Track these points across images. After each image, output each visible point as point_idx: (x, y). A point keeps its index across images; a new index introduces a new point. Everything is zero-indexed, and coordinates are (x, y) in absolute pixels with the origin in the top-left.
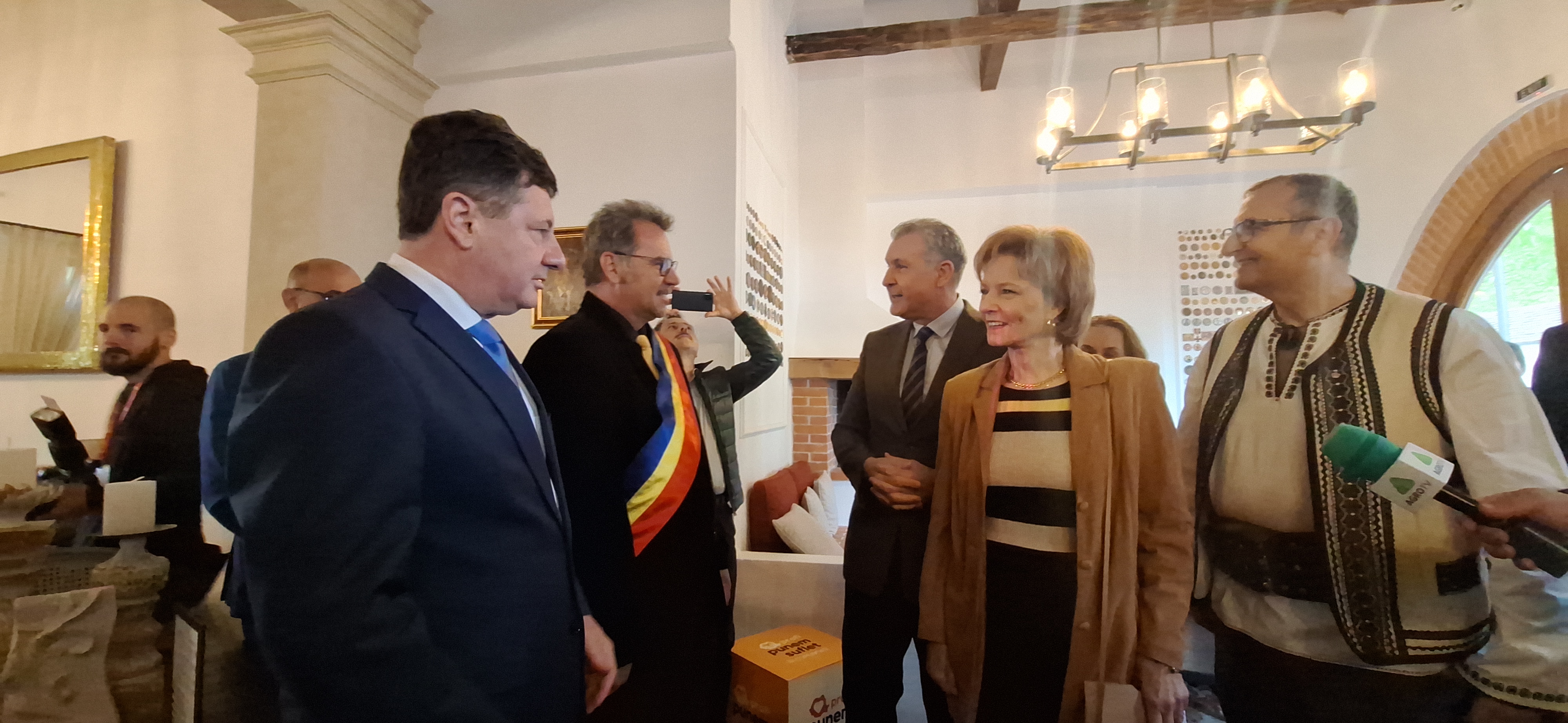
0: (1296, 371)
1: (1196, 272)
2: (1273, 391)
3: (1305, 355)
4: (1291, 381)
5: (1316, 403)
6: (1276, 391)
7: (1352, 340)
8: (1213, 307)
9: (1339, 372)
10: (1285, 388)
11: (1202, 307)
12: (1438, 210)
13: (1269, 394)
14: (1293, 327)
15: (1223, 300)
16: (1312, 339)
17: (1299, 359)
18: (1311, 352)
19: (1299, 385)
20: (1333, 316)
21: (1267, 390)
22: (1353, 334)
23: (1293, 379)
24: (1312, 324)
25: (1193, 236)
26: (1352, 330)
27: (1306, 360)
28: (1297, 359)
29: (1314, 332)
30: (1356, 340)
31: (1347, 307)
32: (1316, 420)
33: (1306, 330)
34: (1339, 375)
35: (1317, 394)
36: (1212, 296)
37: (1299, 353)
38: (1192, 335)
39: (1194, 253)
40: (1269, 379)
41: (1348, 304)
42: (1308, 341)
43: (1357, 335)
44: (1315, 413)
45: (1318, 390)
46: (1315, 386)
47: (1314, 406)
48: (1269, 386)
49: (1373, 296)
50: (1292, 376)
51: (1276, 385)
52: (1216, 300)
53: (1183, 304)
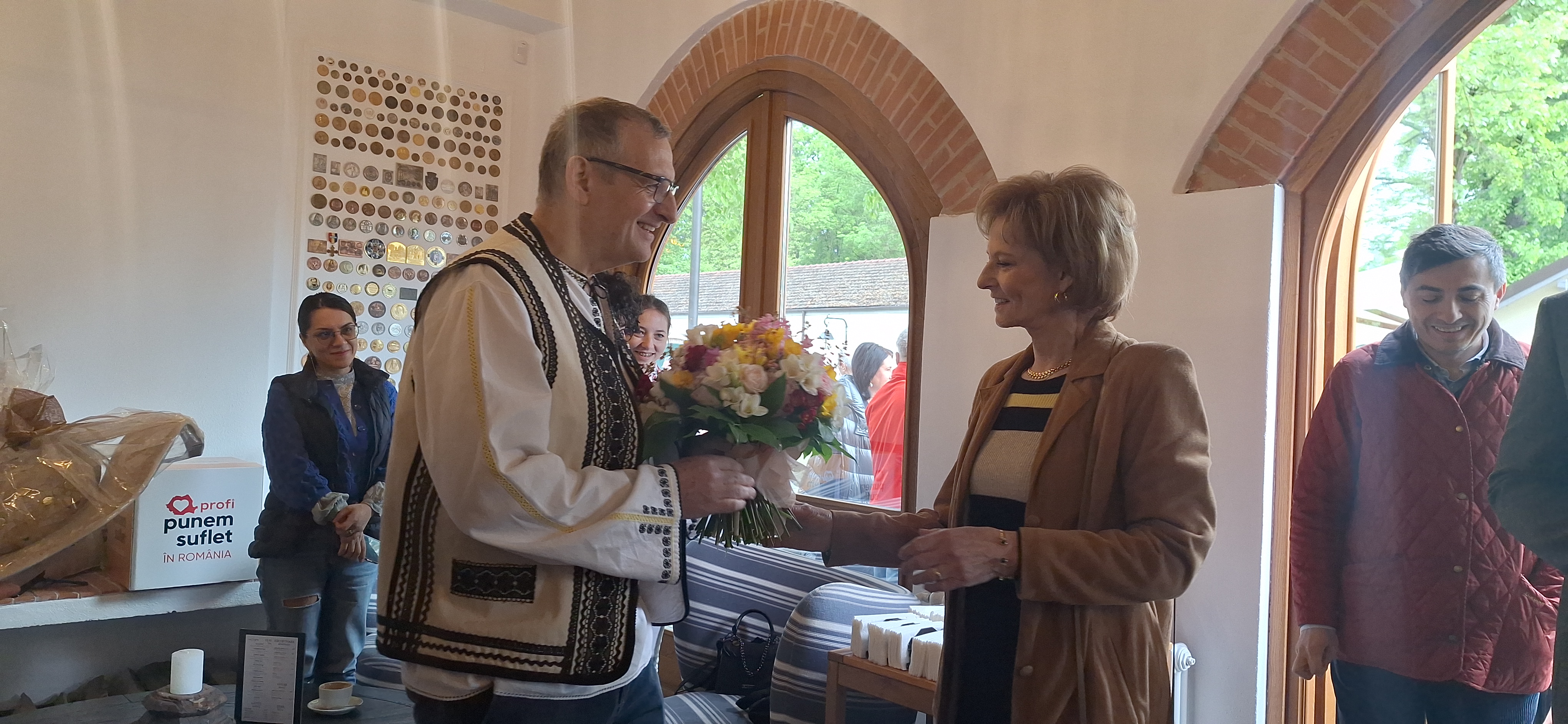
1: (341, 135)
8: (361, 201)
11: (345, 198)
15: (379, 193)
25: (342, 71)
36: (361, 181)
38: (325, 242)
52: (367, 189)
53: (316, 187)
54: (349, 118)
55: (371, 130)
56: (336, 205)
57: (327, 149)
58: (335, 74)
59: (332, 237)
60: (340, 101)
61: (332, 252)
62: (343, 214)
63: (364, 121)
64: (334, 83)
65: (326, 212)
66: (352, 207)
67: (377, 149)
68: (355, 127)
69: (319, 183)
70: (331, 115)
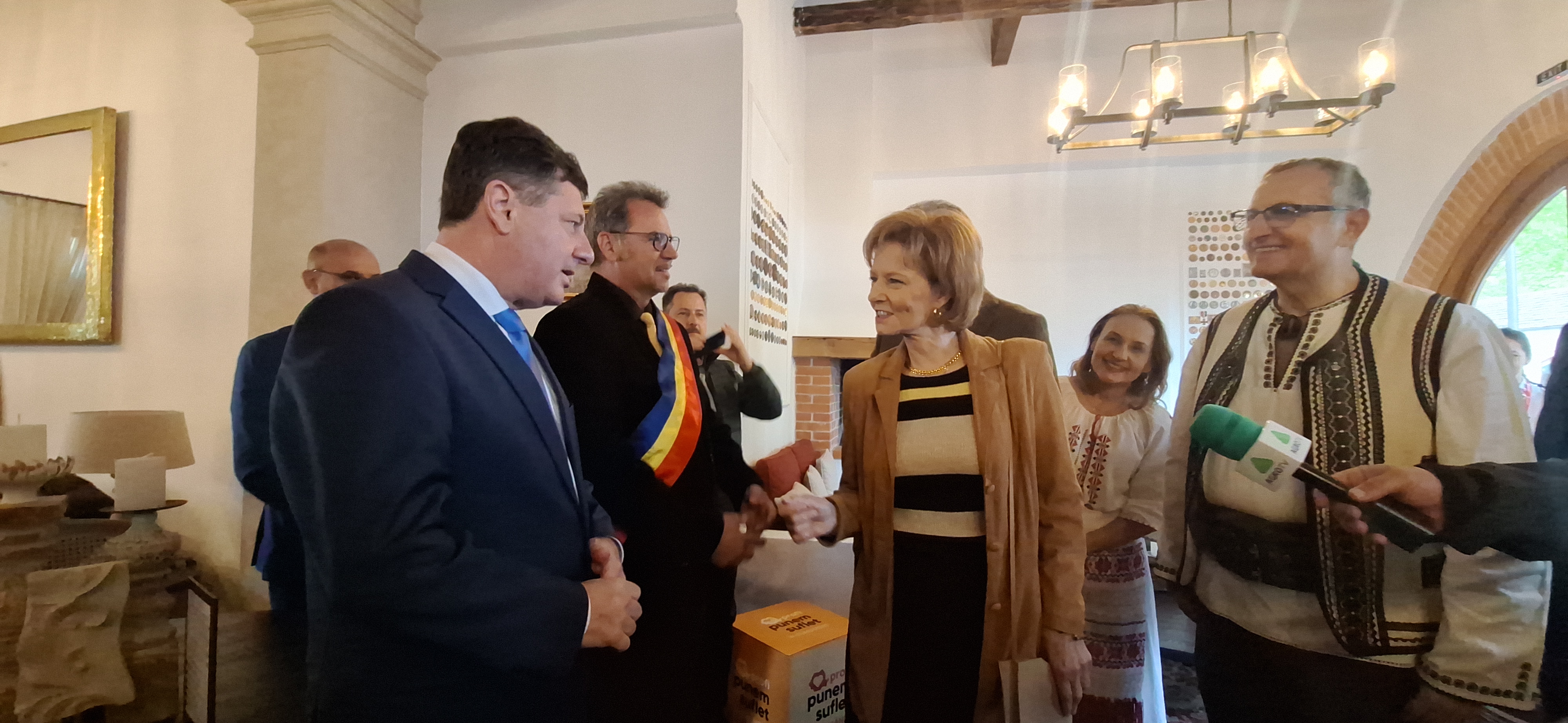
0: (1296, 362)
1: (1205, 254)
2: (1272, 381)
3: (1306, 346)
4: (1291, 371)
5: (1315, 396)
6: (1274, 382)
7: (1353, 332)
8: (1220, 290)
9: (1339, 365)
10: (1284, 379)
11: (1210, 290)
12: (1453, 195)
13: (1267, 385)
14: (1295, 317)
15: (1232, 284)
16: (1314, 330)
17: (1299, 350)
18: (1312, 343)
19: (1298, 377)
20: (1336, 307)
21: (1265, 380)
22: (1355, 326)
23: (1293, 370)
24: (1315, 313)
25: (1203, 217)
26: (1354, 322)
27: (1306, 351)
28: (1297, 350)
29: (1316, 322)
30: (1358, 333)
31: (1351, 298)
32: (1313, 412)
33: (1308, 320)
34: (1340, 367)
35: (1315, 386)
36: (1220, 278)
37: (1300, 344)
38: (1199, 317)
39: (1203, 235)
40: (1267, 369)
41: (1351, 295)
42: (1309, 332)
43: (1359, 327)
44: (1313, 405)
45: (1317, 383)
46: (1314, 378)
47: (1312, 398)
48: (1267, 377)
49: (1376, 288)
50: (1291, 367)
51: (1275, 375)
52: (1224, 283)
53: (1191, 286)
54: (1209, 243)
55: (1224, 247)
56: (1205, 295)
57: (1198, 264)
58: (1199, 220)
59: (1203, 314)
62: (1209, 300)
63: (1219, 243)
64: (1199, 226)
65: (1199, 300)
66: (1215, 294)
67: (1229, 257)
68: (1214, 248)
69: (1193, 284)
70: (1198, 244)
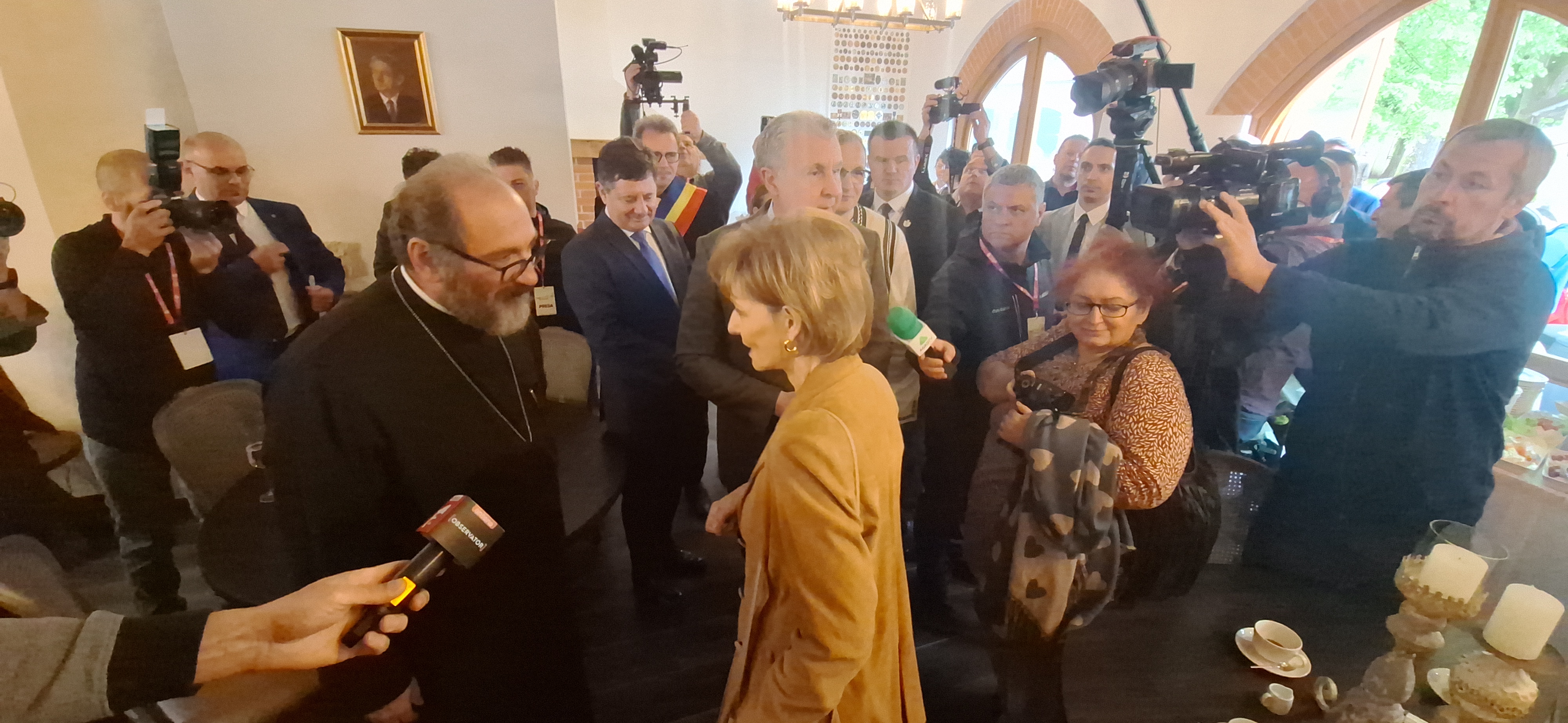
1: (843, 64)
11: (844, 93)
15: (857, 89)
36: (850, 85)
52: (853, 87)
53: (834, 89)
55: (855, 60)
56: (841, 96)
57: (838, 71)
58: (841, 36)
59: (840, 111)
60: (843, 48)
61: (839, 118)
62: (843, 101)
63: (852, 56)
65: (838, 100)
66: (847, 96)
67: (857, 68)
68: (849, 59)
69: (835, 88)
70: (840, 55)
